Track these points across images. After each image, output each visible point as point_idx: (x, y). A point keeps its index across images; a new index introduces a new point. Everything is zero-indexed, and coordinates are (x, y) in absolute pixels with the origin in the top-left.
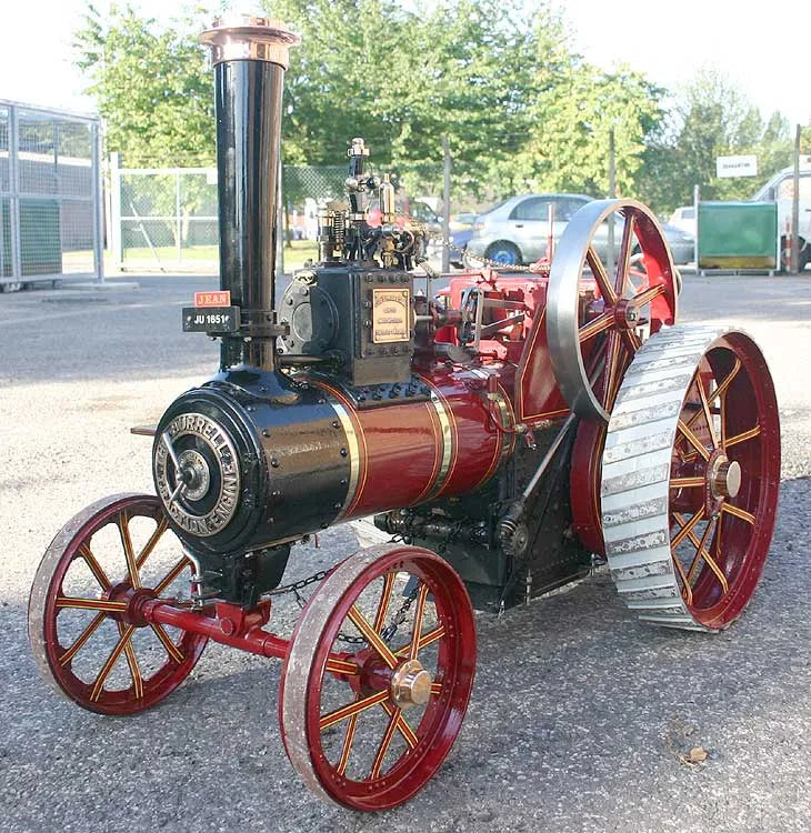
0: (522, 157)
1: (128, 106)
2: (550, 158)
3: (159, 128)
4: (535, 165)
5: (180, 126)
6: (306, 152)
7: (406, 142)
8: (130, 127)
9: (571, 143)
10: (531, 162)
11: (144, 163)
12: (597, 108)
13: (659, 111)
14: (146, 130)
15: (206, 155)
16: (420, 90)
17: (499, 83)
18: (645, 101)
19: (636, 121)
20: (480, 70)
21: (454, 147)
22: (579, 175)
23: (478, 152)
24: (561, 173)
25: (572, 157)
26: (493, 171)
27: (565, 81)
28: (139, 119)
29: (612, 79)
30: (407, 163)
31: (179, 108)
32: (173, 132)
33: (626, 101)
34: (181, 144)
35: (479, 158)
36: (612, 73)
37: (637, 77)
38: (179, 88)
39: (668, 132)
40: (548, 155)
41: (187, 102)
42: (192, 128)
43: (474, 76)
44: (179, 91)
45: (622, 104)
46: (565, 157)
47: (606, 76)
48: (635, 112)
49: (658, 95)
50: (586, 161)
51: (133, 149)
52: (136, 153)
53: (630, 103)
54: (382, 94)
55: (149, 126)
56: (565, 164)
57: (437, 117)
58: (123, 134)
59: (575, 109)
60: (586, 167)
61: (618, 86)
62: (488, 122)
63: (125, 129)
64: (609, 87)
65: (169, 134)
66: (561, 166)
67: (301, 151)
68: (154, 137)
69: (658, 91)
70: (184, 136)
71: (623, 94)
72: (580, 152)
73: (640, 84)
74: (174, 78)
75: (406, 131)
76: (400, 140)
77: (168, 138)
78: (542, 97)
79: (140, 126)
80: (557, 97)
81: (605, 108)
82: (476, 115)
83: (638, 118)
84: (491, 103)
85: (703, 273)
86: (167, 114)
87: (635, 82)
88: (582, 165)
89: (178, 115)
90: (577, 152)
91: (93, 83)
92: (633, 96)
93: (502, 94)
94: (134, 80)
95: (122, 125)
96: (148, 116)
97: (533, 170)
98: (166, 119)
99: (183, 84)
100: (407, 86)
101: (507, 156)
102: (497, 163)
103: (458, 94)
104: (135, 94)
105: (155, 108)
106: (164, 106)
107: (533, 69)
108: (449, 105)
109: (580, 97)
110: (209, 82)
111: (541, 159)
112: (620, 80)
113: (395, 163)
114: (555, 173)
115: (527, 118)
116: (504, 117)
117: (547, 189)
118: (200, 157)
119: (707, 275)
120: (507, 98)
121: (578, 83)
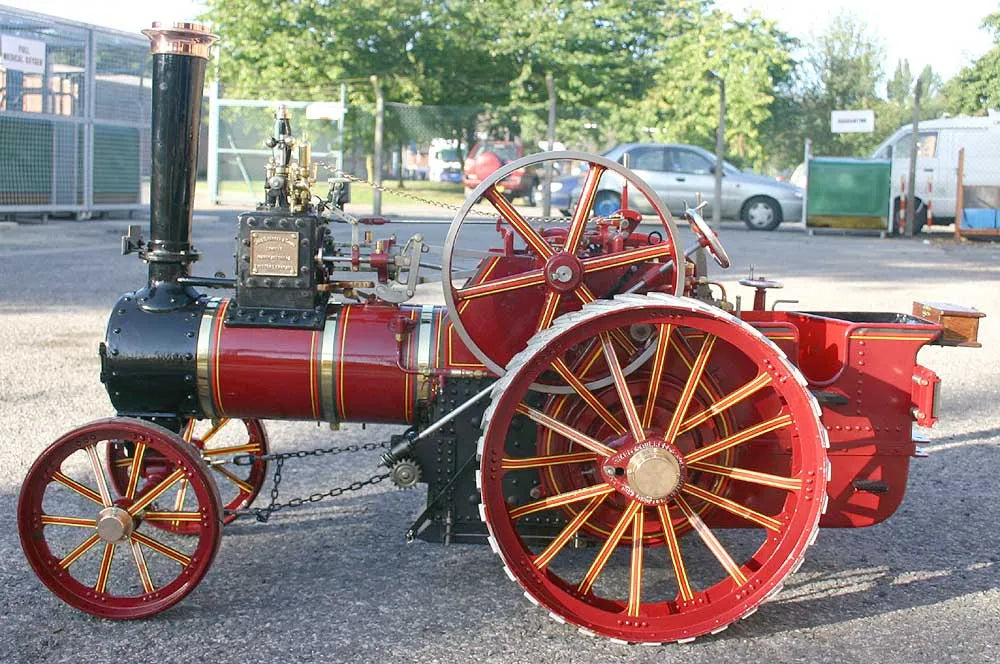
0: (646, 104)
1: (240, 35)
2: (675, 107)
3: (271, 59)
4: (659, 114)
5: (292, 57)
6: (422, 90)
7: (526, 84)
8: (242, 56)
9: (696, 92)
10: (655, 110)
11: (255, 94)
12: (726, 56)
13: (791, 62)
14: (257, 60)
15: (317, 89)
16: (542, 30)
17: (624, 26)
18: (775, 51)
19: (764, 70)
20: (606, 13)
21: (576, 91)
22: (705, 125)
23: (601, 97)
24: (684, 122)
25: (697, 106)
26: (614, 117)
27: (693, 27)
28: (252, 49)
29: (741, 27)
30: (526, 106)
31: (292, 39)
32: (285, 64)
33: (755, 50)
34: (292, 77)
35: (601, 104)
36: (742, 21)
37: (768, 26)
38: (292, 18)
39: (800, 84)
40: (671, 103)
41: (301, 33)
42: (305, 61)
43: (600, 18)
44: (293, 22)
45: (750, 53)
46: (690, 105)
47: (736, 23)
48: (765, 61)
49: (789, 45)
50: (712, 111)
51: (245, 80)
52: (246, 84)
53: (760, 52)
54: (503, 33)
55: (261, 56)
56: (690, 113)
57: (559, 60)
58: (235, 64)
59: (702, 56)
60: (711, 118)
61: (746, 35)
62: (613, 66)
63: (237, 59)
64: (739, 35)
65: (281, 65)
66: (685, 115)
67: (417, 89)
68: (266, 67)
69: (789, 41)
70: (296, 69)
71: (753, 42)
72: (707, 101)
73: (771, 33)
74: (289, 8)
75: (526, 72)
76: (519, 82)
77: (280, 69)
78: (670, 43)
79: (252, 55)
80: (685, 43)
81: (733, 56)
82: (600, 59)
83: (768, 68)
84: (617, 47)
85: (811, 232)
86: (280, 44)
87: (765, 31)
88: (708, 115)
89: (291, 46)
90: (702, 102)
91: (207, 10)
92: (763, 45)
93: (627, 39)
94: (247, 9)
95: (234, 54)
96: (261, 47)
97: (656, 118)
98: (279, 50)
99: (297, 14)
100: (529, 26)
101: (630, 102)
102: (619, 110)
103: (582, 36)
104: (248, 23)
105: (268, 39)
106: (277, 36)
107: (662, 13)
108: (572, 47)
109: (708, 44)
110: (323, 14)
111: (665, 107)
112: (750, 28)
113: (513, 105)
114: (678, 123)
115: (652, 64)
116: (629, 62)
117: (669, 140)
118: (312, 90)
119: (815, 233)
120: (633, 42)
121: (706, 30)
